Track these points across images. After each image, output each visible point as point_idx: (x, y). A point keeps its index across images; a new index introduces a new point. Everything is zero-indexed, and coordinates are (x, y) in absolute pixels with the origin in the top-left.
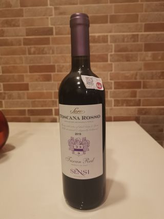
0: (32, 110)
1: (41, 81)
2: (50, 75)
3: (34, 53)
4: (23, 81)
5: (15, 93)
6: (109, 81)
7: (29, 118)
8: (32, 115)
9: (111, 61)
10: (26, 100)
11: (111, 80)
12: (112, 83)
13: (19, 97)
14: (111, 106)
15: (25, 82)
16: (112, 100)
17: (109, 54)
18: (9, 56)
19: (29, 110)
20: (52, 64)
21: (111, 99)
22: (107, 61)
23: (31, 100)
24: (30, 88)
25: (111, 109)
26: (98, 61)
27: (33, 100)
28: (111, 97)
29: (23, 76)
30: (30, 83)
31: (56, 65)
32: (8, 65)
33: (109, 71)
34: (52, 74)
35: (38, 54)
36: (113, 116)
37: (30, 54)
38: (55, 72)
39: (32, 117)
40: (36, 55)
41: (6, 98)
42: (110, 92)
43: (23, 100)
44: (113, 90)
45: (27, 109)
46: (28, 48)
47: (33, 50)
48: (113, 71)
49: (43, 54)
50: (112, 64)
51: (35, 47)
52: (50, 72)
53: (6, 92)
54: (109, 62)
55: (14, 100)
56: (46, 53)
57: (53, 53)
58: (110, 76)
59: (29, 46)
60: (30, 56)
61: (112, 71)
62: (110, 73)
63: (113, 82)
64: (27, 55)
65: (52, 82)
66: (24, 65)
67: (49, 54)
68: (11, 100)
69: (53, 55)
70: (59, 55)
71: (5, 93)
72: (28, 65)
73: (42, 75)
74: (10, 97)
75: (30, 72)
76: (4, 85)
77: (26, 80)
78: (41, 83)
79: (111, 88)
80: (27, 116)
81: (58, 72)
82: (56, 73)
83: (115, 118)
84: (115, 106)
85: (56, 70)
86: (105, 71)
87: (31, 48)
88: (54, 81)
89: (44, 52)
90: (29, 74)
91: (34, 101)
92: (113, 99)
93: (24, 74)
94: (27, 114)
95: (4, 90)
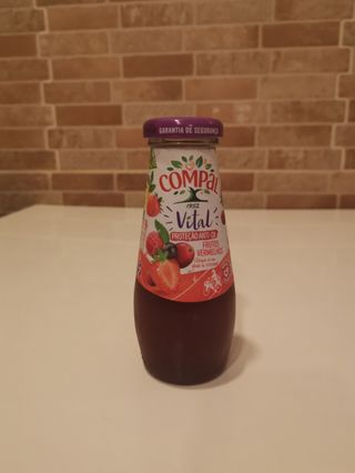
0: (129, 176)
1: (154, 99)
2: (180, 82)
3: (138, 23)
4: (108, 100)
5: (86, 131)
6: (337, 98)
7: (122, 196)
8: (127, 189)
9: (345, 43)
10: (115, 149)
11: (341, 95)
12: (343, 104)
13: (98, 143)
14: (338, 167)
15: (112, 103)
16: (339, 152)
17: (342, 23)
18: (73, 32)
19: (120, 176)
20: (183, 52)
21: (339, 148)
22: (336, 43)
23: (126, 151)
24: (124, 118)
25: (337, 176)
26: (311, 44)
27: (133, 150)
28: (338, 144)
29: (107, 85)
30: (125, 105)
31: (196, 53)
32: (69, 57)
33: (339, 71)
34: (184, 79)
35: (149, 24)
36: (338, 194)
37: (126, 25)
38: (190, 73)
39: (128, 194)
40: (145, 29)
41: (65, 143)
42: (338, 128)
43: (106, 150)
44: (346, 123)
45: (115, 172)
46: (122, 9)
47: (134, 13)
48: (350, 73)
49: (163, 24)
50: (348, 51)
51: (139, 6)
52: (178, 74)
53: (65, 128)
54: (341, 46)
55: (84, 150)
56: (169, 23)
57: (189, 21)
58: (341, 85)
59: (124, 4)
60: (128, 30)
61: (346, 70)
62: (343, 77)
63: (347, 101)
64: (120, 29)
65: (184, 102)
66: (110, 55)
67: (177, 23)
68: (77, 150)
69: (189, 27)
70: (206, 27)
71: (61, 132)
72: (120, 56)
73: (157, 83)
74: (75, 141)
75: (127, 75)
76: (58, 109)
77: (116, 97)
78: (153, 103)
79: (341, 119)
80: (116, 191)
81: (199, 74)
82: (195, 77)
83: (343, 198)
84: (347, 167)
85: (195, 70)
86: (326, 71)
87: (128, 7)
88: (188, 98)
89: (165, 19)
90: (122, 79)
91: (135, 154)
92: (343, 150)
93: (111, 81)
94: (115, 185)
95: (58, 124)
